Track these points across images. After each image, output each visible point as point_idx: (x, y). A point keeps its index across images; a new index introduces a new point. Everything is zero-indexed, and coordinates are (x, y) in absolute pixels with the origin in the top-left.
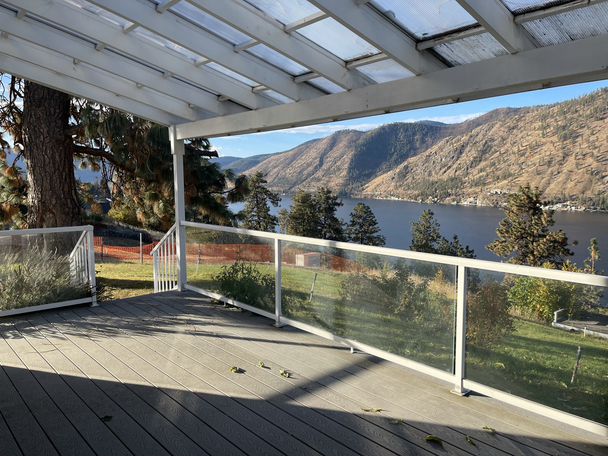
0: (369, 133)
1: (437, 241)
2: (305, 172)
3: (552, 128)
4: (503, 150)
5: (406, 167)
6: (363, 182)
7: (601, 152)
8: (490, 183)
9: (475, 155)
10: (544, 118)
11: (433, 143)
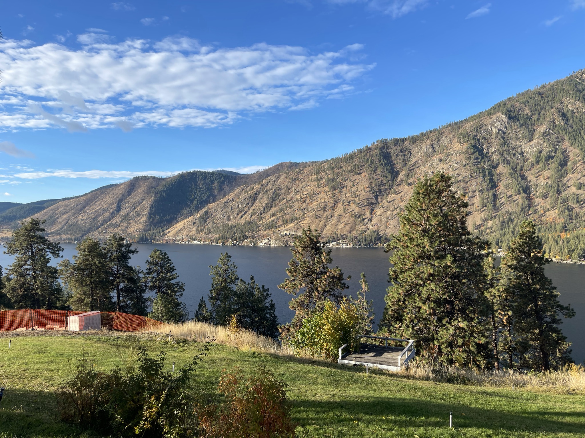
0: (169, 180)
1: (236, 283)
2: (101, 218)
3: (324, 181)
4: (289, 198)
5: (206, 213)
6: (165, 227)
7: (361, 199)
8: (280, 226)
9: (266, 202)
10: (318, 172)
11: (230, 190)
